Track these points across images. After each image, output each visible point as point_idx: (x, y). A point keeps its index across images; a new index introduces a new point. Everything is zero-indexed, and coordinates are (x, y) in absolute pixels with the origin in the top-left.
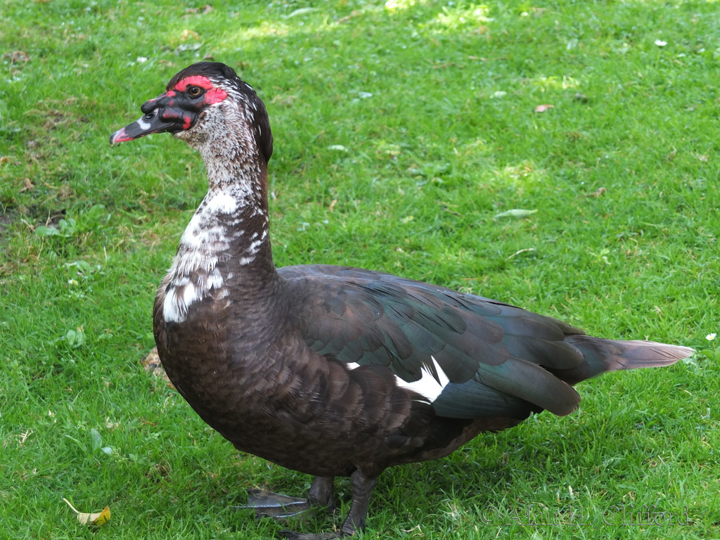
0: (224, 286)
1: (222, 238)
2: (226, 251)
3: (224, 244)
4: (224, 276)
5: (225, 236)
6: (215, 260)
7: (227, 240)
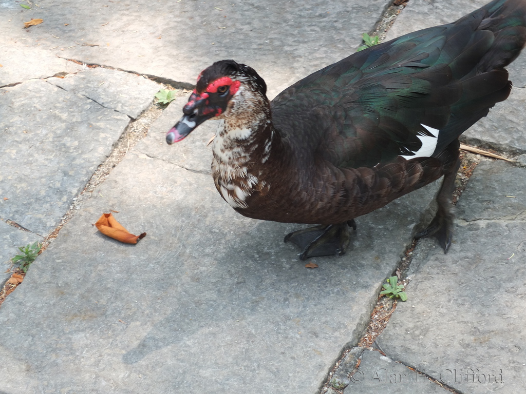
0: (260, 181)
1: (243, 155)
2: (250, 161)
3: (246, 157)
4: (257, 176)
5: (245, 152)
6: (245, 169)
7: (247, 155)
